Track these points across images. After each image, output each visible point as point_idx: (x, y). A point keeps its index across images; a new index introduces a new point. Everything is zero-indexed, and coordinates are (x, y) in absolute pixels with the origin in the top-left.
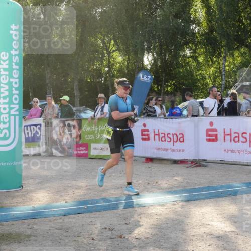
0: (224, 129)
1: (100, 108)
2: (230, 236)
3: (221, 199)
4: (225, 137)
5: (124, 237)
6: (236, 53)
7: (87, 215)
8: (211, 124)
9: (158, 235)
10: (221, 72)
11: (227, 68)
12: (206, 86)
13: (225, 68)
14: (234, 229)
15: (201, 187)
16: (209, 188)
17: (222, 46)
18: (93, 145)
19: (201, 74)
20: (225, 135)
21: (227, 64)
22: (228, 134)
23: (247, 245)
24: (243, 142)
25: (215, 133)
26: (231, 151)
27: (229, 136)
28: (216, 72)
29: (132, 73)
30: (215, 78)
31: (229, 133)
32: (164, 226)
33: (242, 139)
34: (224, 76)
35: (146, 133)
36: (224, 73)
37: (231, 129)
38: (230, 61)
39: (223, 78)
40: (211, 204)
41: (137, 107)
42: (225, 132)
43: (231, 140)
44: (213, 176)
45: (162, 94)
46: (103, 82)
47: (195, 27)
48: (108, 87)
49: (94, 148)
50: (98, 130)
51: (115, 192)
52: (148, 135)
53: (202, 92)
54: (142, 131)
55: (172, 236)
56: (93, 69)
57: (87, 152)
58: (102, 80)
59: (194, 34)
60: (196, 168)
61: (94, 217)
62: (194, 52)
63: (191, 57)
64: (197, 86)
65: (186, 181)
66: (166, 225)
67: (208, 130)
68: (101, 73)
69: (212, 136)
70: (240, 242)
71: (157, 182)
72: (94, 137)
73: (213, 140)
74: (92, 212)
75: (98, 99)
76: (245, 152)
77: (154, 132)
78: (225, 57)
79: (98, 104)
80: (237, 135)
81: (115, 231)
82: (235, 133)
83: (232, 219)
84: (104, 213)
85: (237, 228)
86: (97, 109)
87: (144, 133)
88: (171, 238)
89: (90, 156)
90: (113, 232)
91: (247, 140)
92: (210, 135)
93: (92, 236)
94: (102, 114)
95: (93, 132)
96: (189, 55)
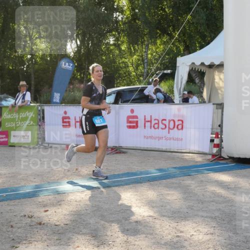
0: (145, 116)
1: (21, 95)
2: (148, 220)
3: (139, 184)
4: (145, 124)
5: (44, 224)
6: (158, 42)
7: (6, 203)
8: (132, 111)
9: (77, 221)
10: (143, 60)
11: (149, 56)
12: (129, 74)
13: (147, 57)
14: (152, 214)
15: (121, 173)
16: (128, 174)
17: (145, 35)
18: (13, 133)
19: (123, 62)
20: (145, 121)
21: (149, 52)
22: (148, 121)
23: (164, 229)
24: (162, 129)
25: (135, 120)
26: (151, 137)
27: (149, 123)
28: (139, 60)
29: (55, 60)
30: (138, 66)
31: (149, 119)
32: (83, 212)
33: (161, 126)
34: (146, 64)
35: (67, 120)
36: (146, 61)
37: (151, 116)
38: (152, 49)
39: (146, 66)
40: (130, 190)
41: (59, 94)
42: (145, 119)
43: (151, 127)
44: (132, 163)
45: (84, 82)
46: (25, 69)
47: (119, 16)
48: (31, 75)
49: (14, 136)
50: (19, 117)
51: (35, 180)
52: (69, 122)
53: (124, 80)
54: (64, 118)
55: (91, 222)
56: (15, 56)
57: (6, 139)
58: (24, 67)
59: (117, 22)
60: (116, 155)
61: (14, 205)
62: (117, 39)
63: (114, 45)
64: (120, 74)
65: (106, 167)
66: (86, 211)
67: (129, 117)
68: (23, 60)
69: (133, 123)
70: (158, 226)
71: (77, 169)
72: (14, 125)
73: (133, 127)
74: (11, 200)
75: (20, 87)
76: (164, 138)
77: (75, 119)
78: (147, 46)
79: (19, 91)
80: (157, 122)
81: (35, 218)
82: (155, 120)
83: (150, 204)
84: (23, 200)
85: (155, 212)
86: (18, 97)
87: (65, 120)
88: (90, 224)
89: (9, 144)
90: (33, 219)
91: (166, 127)
92: (130, 122)
93: (11, 224)
94: (23, 102)
95: (13, 120)
96: (112, 42)
